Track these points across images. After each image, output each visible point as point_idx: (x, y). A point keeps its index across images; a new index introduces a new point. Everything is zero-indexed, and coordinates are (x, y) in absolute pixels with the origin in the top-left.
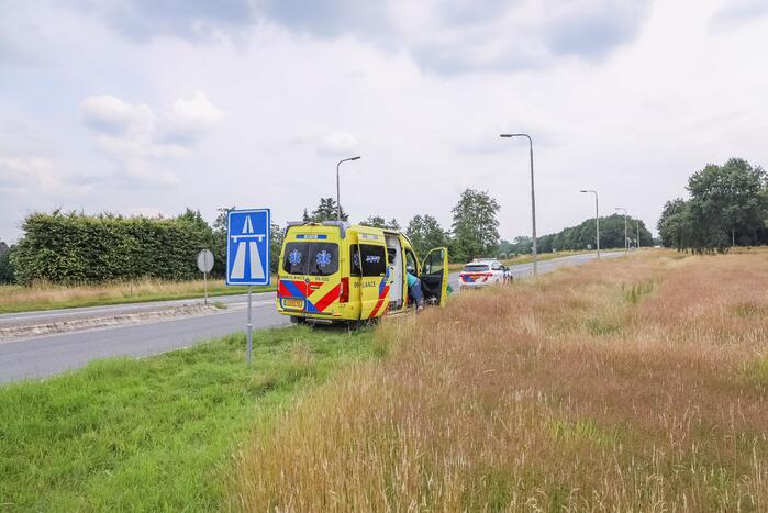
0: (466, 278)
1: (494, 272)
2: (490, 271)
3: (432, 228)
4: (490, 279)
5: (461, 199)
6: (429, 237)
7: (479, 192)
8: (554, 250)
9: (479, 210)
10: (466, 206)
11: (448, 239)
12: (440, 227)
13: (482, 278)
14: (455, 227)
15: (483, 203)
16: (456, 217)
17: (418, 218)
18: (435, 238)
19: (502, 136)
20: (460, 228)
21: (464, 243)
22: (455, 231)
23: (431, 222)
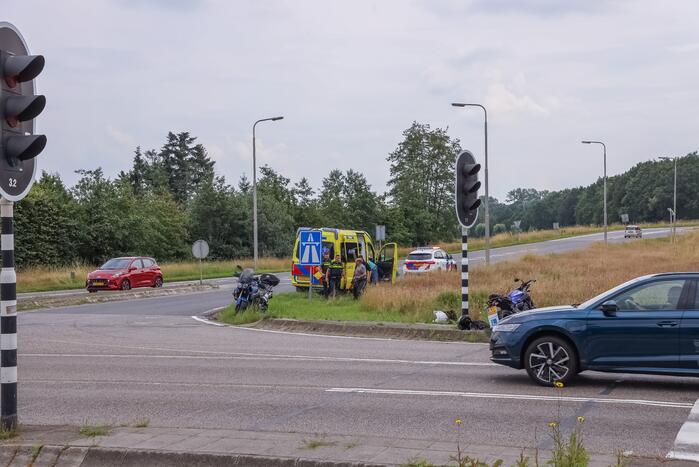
0: (409, 265)
1: (436, 261)
2: (433, 259)
3: (359, 191)
4: (432, 267)
5: (403, 139)
6: (353, 205)
7: (433, 129)
8: (556, 225)
9: (433, 157)
10: (411, 151)
11: (383, 207)
12: (371, 190)
13: (425, 266)
14: (392, 186)
15: (439, 147)
16: (395, 170)
17: (335, 175)
18: (363, 207)
19: (453, 105)
20: (401, 187)
21: (407, 214)
22: (394, 192)
23: (357, 183)
